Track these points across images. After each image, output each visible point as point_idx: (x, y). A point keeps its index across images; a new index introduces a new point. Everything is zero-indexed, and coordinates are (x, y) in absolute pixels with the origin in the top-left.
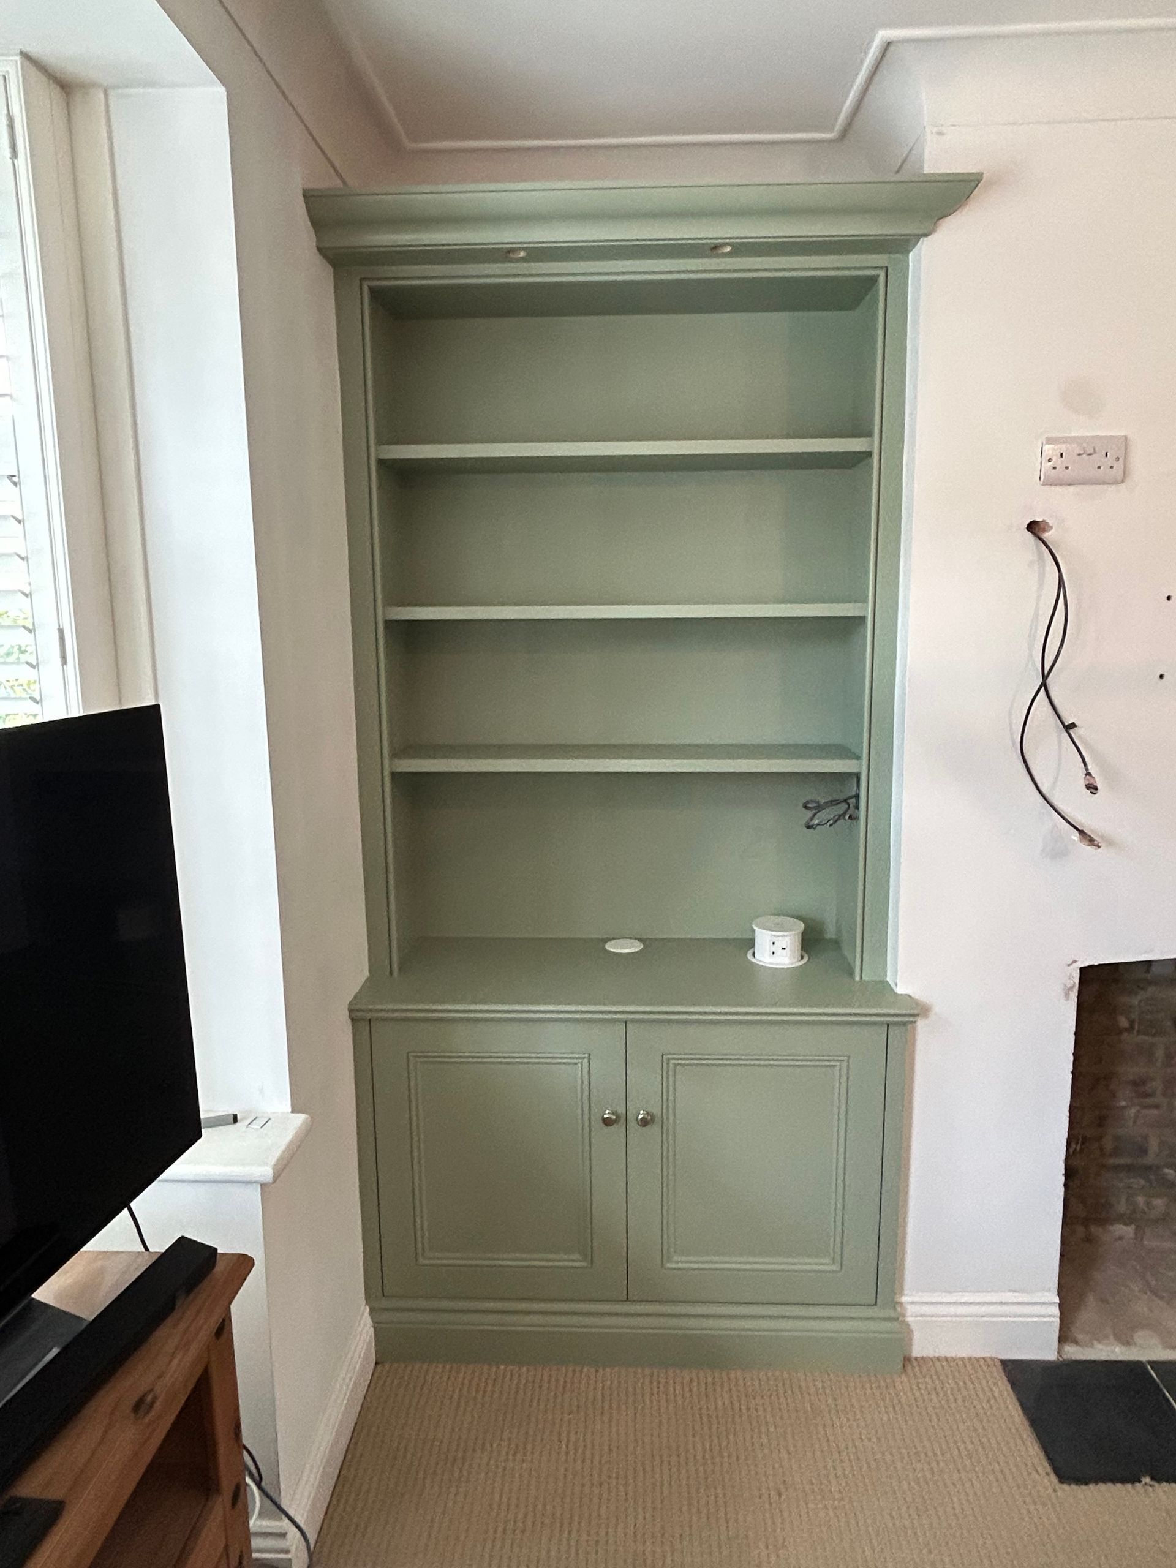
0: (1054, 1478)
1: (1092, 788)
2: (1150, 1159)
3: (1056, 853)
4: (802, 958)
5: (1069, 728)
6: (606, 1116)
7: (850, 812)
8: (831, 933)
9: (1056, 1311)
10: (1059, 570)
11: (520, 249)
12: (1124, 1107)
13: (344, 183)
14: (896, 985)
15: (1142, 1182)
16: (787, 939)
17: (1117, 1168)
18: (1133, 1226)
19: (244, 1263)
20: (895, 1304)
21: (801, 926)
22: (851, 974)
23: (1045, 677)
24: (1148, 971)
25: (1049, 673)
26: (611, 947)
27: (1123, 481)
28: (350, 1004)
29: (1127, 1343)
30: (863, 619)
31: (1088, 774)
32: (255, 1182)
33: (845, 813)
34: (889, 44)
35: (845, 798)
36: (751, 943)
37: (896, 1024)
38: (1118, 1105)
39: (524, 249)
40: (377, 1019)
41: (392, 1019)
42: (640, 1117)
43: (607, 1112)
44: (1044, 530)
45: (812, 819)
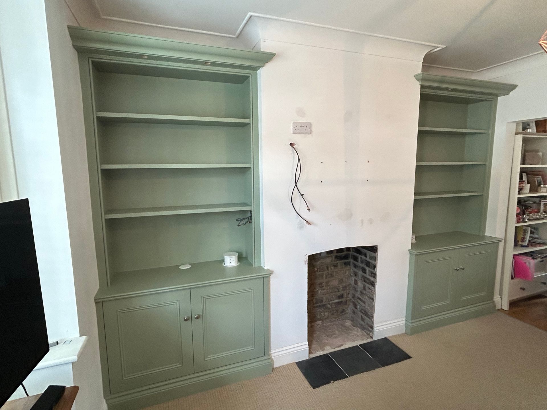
0: (312, 388)
1: (309, 210)
2: (324, 303)
3: (301, 227)
4: (238, 263)
5: (302, 195)
6: (185, 318)
7: (249, 221)
8: (244, 255)
9: (308, 346)
10: (298, 155)
11: (146, 55)
12: (317, 291)
13: (79, 25)
14: (264, 266)
15: (322, 309)
16: (234, 258)
17: (317, 307)
18: (321, 321)
19: (75, 389)
20: (269, 355)
21: (237, 254)
22: (252, 265)
23: (296, 183)
24: (320, 255)
25: (297, 182)
26: (181, 267)
27: (310, 134)
28: (94, 298)
29: (323, 350)
30: (250, 168)
31: (308, 206)
32: (70, 362)
33: (248, 222)
34: (251, 16)
35: (248, 217)
36: (223, 261)
37: (266, 277)
38: (316, 290)
39: (147, 56)
40: (104, 301)
41: (111, 300)
42: (196, 316)
43: (185, 317)
44: (293, 145)
45: (239, 224)
